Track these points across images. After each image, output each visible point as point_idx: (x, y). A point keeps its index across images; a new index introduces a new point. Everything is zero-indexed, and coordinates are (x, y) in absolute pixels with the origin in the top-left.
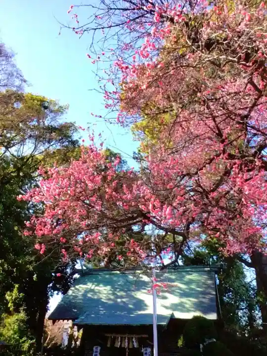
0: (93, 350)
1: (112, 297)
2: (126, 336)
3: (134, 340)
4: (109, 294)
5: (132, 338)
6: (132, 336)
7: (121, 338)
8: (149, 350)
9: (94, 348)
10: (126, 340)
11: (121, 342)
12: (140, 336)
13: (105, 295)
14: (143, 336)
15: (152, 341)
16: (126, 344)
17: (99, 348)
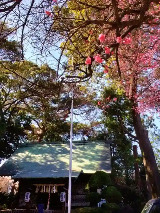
0: (25, 195)
1: (43, 161)
2: (49, 185)
3: (54, 188)
4: (42, 159)
5: (53, 186)
6: (53, 185)
7: (46, 187)
8: (65, 194)
9: (26, 194)
10: (49, 188)
11: (46, 189)
12: (59, 185)
13: (38, 160)
14: (61, 185)
15: (68, 188)
16: (49, 190)
17: (30, 194)
